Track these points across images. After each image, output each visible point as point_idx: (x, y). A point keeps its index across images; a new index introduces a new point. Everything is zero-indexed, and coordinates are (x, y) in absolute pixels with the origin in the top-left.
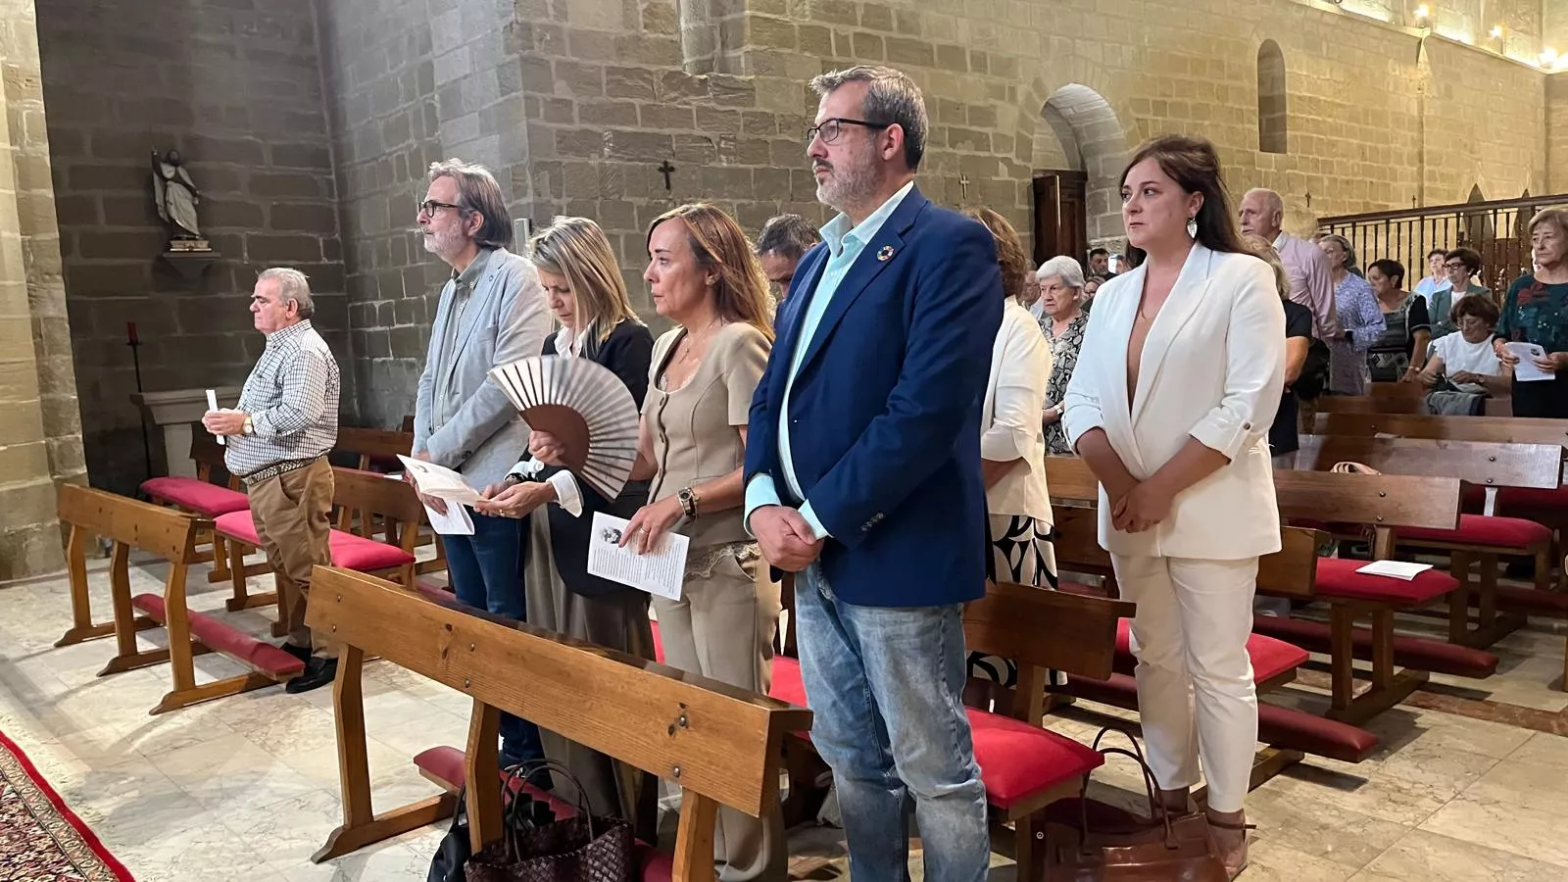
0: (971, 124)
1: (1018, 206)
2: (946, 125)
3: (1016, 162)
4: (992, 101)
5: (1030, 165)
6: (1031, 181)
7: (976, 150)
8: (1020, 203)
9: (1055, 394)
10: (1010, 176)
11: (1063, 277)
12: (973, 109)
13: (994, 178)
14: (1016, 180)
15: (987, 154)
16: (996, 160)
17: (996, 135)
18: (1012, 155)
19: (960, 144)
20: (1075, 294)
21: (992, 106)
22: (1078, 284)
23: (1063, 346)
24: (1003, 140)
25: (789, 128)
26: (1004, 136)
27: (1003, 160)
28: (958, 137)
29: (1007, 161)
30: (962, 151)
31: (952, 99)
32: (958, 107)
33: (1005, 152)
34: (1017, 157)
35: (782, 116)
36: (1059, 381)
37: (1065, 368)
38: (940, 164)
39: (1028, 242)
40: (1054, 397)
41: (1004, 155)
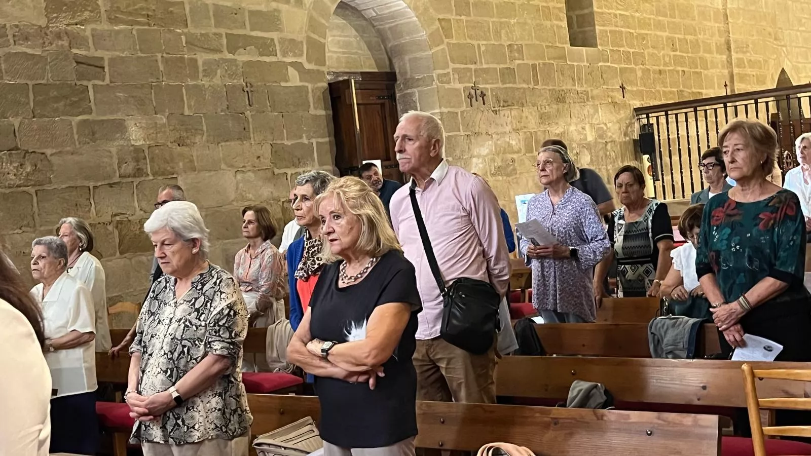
0: (252, 30)
1: (312, 111)
2: (223, 31)
3: (307, 66)
4: (274, 5)
5: (325, 69)
6: (326, 85)
7: (261, 55)
8: (316, 108)
9: (172, 371)
10: (301, 80)
11: (174, 229)
12: (252, 13)
13: (283, 84)
14: (310, 86)
15: (274, 59)
16: (286, 65)
17: (282, 41)
18: (303, 60)
19: (241, 50)
20: (194, 246)
21: (275, 10)
22: (196, 235)
23: (184, 311)
24: (292, 45)
25: (27, 39)
26: (292, 41)
27: (293, 64)
28: (235, 44)
29: (297, 66)
30: (242, 57)
31: (229, 4)
32: (237, 11)
33: (295, 55)
34: (309, 61)
35: (17, 26)
36: (176, 354)
37: (182, 339)
38: (219, 71)
39: (327, 147)
40: (171, 376)
41: (294, 60)
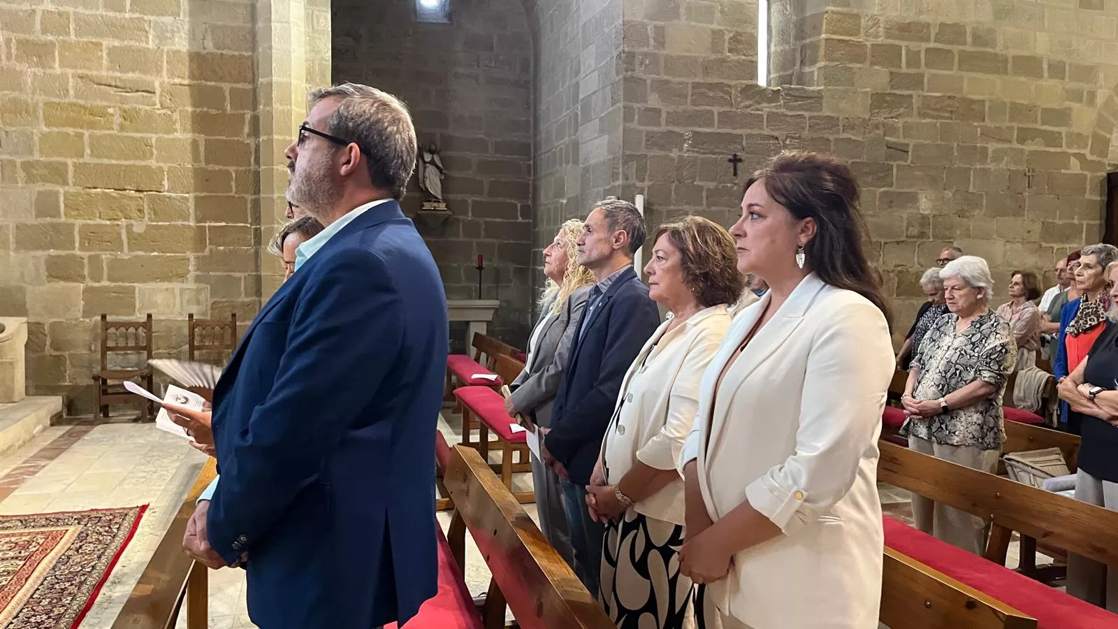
0: (1043, 124)
1: (1087, 196)
2: (1015, 125)
3: (1089, 157)
4: (1067, 104)
5: (1106, 161)
6: (1105, 174)
7: (1049, 146)
8: (1091, 194)
9: (943, 386)
10: (1081, 169)
11: (964, 278)
12: (1045, 111)
13: (1063, 171)
14: (1089, 174)
15: (1058, 150)
16: (1068, 155)
17: (1069, 135)
18: (1087, 152)
19: (1029, 141)
20: (979, 293)
21: (1066, 109)
22: (982, 284)
23: (961, 342)
24: (1078, 139)
25: (853, 128)
26: (1079, 135)
27: (1076, 155)
28: (1024, 136)
29: (1080, 157)
30: (1030, 147)
31: (1024, 102)
32: (1030, 109)
33: (1079, 148)
34: (1092, 153)
35: (847, 118)
36: (949, 375)
37: (956, 363)
38: (1005, 158)
39: (1096, 230)
40: (942, 389)
41: (1077, 151)
